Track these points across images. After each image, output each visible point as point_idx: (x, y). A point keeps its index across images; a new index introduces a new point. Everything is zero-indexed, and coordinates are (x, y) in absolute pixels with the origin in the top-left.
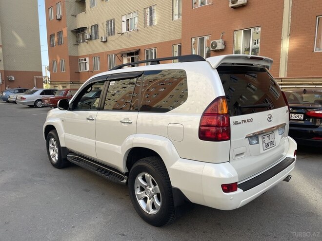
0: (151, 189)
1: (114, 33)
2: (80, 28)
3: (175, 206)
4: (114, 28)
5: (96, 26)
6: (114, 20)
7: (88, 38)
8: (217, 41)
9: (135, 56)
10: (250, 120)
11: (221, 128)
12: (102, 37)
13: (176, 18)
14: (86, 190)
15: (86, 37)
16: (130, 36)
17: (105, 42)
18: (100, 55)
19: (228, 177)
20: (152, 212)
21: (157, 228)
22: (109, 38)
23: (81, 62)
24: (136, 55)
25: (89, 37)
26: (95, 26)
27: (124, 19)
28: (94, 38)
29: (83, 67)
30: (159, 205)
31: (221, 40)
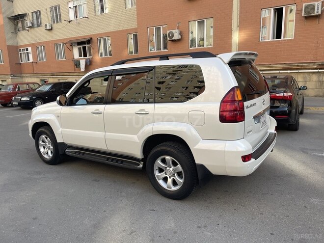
0: (171, 169)
1: (61, 20)
2: (19, 15)
3: (200, 179)
4: (60, 15)
5: (38, 13)
6: (59, 6)
7: (29, 26)
8: (174, 31)
9: (86, 45)
10: (254, 104)
11: (238, 112)
12: (46, 25)
13: (129, 6)
14: (95, 180)
15: (27, 25)
16: (79, 24)
17: (51, 30)
18: (45, 45)
19: (245, 150)
20: (174, 189)
21: (179, 201)
22: (55, 26)
23: (22, 52)
24: (88, 44)
25: (31, 25)
26: (36, 12)
27: (71, 5)
28: (36, 26)
29: (24, 58)
30: (182, 181)
31: (177, 30)
